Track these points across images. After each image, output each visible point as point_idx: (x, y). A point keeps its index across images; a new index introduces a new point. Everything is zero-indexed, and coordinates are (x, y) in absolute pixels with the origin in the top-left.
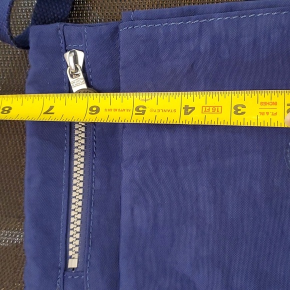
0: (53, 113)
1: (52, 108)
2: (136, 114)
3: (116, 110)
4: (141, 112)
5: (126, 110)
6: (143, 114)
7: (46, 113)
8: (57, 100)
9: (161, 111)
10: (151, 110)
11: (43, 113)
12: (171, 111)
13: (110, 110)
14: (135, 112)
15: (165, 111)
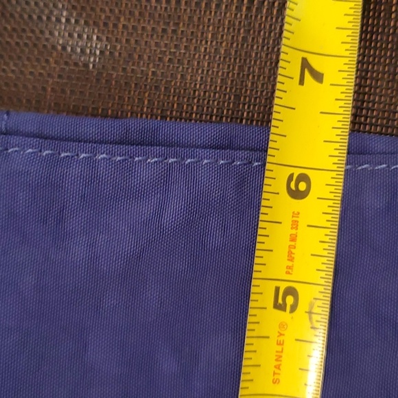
0: (302, 82)
1: (318, 77)
2: (277, 289)
3: (293, 238)
4: (280, 301)
5: (290, 264)
6: (277, 306)
7: (305, 64)
8: (337, 92)
9: (279, 348)
10: (283, 326)
11: (305, 55)
12: (277, 371)
13: (295, 225)
14: (283, 286)
15: (279, 358)
